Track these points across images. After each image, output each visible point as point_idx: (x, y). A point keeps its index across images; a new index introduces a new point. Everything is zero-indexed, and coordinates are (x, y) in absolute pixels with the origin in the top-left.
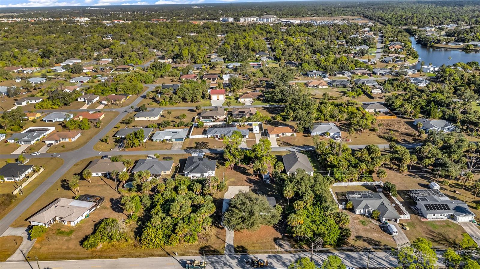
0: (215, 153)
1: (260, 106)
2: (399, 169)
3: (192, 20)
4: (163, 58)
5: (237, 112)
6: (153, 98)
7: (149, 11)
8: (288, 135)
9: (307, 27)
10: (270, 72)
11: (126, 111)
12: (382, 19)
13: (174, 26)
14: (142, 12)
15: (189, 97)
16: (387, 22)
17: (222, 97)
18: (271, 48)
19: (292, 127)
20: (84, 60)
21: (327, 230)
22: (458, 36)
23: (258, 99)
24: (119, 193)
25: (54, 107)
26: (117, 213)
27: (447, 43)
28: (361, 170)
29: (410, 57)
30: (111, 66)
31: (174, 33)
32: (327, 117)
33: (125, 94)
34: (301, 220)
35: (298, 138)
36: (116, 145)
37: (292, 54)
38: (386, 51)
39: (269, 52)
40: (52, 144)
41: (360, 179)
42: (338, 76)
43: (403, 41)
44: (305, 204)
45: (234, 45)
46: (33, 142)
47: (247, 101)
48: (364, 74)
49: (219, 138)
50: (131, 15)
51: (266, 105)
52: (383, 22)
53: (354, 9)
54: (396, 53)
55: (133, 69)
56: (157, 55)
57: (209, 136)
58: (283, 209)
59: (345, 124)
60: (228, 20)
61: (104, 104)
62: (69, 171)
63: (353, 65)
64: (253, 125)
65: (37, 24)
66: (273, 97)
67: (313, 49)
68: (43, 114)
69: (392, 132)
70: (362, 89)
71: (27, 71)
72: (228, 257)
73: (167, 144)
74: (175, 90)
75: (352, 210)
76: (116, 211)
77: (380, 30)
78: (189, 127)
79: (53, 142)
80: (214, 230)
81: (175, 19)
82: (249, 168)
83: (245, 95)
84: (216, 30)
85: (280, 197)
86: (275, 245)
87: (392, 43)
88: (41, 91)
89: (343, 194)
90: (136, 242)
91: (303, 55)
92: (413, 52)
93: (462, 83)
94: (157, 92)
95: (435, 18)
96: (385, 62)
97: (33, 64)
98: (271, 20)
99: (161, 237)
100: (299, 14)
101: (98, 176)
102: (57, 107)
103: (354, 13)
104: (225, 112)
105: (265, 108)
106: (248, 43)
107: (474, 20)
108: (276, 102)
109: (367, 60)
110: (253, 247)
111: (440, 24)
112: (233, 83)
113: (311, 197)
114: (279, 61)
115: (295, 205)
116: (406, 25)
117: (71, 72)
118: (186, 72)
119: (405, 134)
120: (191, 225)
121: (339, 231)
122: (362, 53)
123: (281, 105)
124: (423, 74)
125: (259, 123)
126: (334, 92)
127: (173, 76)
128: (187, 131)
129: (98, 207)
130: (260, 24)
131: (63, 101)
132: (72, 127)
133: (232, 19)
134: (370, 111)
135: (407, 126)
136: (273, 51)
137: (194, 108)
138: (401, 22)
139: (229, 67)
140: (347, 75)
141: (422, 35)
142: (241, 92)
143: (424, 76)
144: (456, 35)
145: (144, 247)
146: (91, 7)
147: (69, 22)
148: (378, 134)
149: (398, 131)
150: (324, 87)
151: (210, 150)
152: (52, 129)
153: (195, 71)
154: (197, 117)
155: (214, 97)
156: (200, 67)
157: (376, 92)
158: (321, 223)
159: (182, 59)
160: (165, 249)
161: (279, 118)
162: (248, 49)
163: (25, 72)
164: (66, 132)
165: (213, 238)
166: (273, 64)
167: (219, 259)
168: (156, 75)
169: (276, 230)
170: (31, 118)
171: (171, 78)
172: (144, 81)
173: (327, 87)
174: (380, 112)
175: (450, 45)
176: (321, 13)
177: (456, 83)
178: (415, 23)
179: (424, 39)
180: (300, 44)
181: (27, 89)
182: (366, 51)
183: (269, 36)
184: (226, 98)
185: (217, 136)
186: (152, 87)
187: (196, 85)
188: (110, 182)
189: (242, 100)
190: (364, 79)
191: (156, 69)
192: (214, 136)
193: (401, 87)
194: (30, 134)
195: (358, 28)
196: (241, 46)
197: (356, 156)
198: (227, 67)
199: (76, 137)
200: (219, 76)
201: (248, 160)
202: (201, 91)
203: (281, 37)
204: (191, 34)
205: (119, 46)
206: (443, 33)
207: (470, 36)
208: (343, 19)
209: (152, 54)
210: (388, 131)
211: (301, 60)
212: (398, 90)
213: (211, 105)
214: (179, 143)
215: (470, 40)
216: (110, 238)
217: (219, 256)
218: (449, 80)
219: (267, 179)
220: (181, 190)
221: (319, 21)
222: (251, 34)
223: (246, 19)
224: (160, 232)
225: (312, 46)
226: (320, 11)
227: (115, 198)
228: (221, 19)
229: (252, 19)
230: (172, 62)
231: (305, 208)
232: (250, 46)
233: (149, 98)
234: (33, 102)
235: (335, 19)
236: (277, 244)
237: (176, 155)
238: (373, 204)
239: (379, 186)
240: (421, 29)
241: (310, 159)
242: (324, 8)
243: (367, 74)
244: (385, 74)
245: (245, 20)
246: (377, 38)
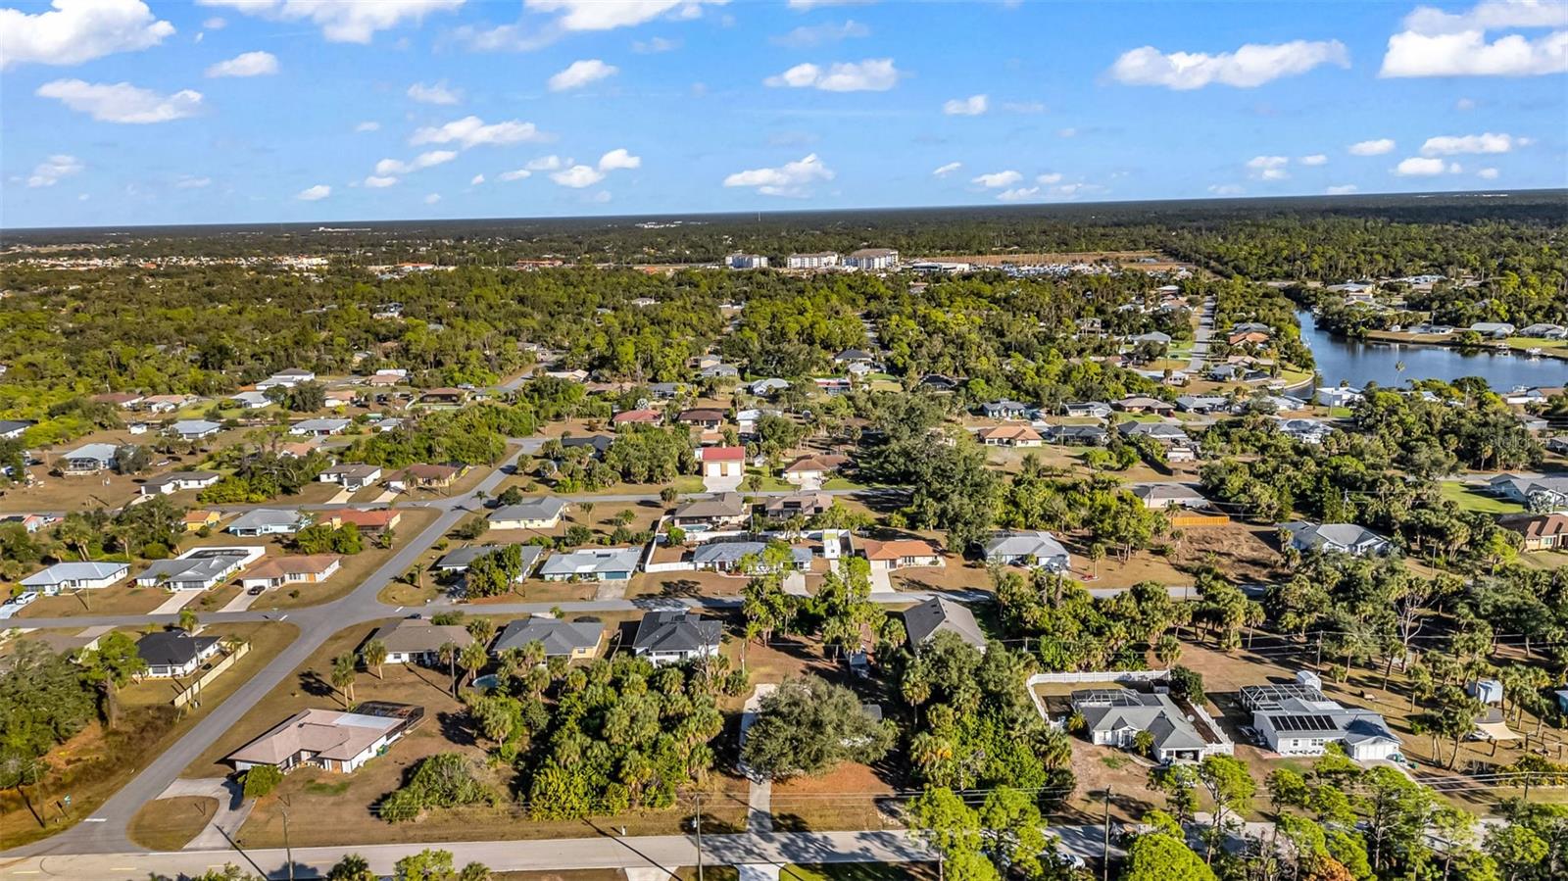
0: (714, 608)
1: (846, 492)
2: (1218, 643)
3: (641, 262)
4: (559, 366)
5: (779, 506)
6: (537, 473)
7: (509, 235)
8: (923, 562)
9: (991, 283)
10: (875, 405)
11: (460, 508)
12: (1219, 259)
13: (588, 278)
14: (484, 239)
15: (640, 469)
16: (1235, 267)
17: (735, 469)
18: (880, 340)
19: (933, 543)
20: (323, 373)
21: (1013, 770)
22: (1442, 306)
23: (840, 472)
24: (462, 701)
25: (254, 497)
26: (460, 746)
27: (1405, 327)
28: (1112, 642)
29: (1290, 366)
30: (407, 390)
31: (588, 300)
32: (1035, 519)
33: (457, 463)
34: (947, 747)
35: (952, 571)
36: (440, 591)
37: (940, 355)
38: (1220, 348)
39: (873, 350)
40: (262, 588)
41: (1110, 665)
42: (1073, 414)
43: (1272, 321)
44: (958, 714)
45: (768, 331)
46: (208, 585)
47: (807, 480)
48: (1149, 409)
49: (729, 572)
50: (454, 248)
51: (862, 489)
52: (1220, 267)
53: (1136, 231)
54: (1250, 354)
55: (474, 398)
56: (542, 361)
57: (701, 565)
58: (901, 732)
59: (1083, 537)
60: (750, 263)
61: (396, 490)
62: (319, 651)
63: (1120, 386)
64: (825, 537)
65: (166, 275)
66: (881, 467)
67: (1003, 343)
68: (225, 516)
69: (1212, 557)
70: (1140, 449)
71: (161, 406)
72: (755, 838)
73: (581, 586)
74: (598, 450)
75: (1084, 734)
76: (455, 742)
77: (1210, 292)
78: (644, 543)
79: (266, 583)
80: (720, 781)
81: (590, 259)
82: (812, 643)
83: (802, 463)
84: (715, 290)
85: (895, 706)
86: (879, 813)
87: (1241, 326)
88: (211, 458)
89: (1063, 700)
90: (515, 808)
91: (973, 358)
92: (1299, 351)
93: (1426, 433)
94: (546, 456)
95: (1379, 257)
96: (1215, 378)
97: (177, 385)
98: (880, 263)
99: (581, 792)
100: (968, 247)
101: (398, 661)
102: (263, 498)
103: (1134, 242)
104: (745, 505)
105: (859, 497)
106: (811, 326)
107: (1494, 263)
108: (889, 479)
109: (1160, 374)
110: (821, 816)
111: (1392, 275)
112: (768, 432)
113: (973, 696)
114: (901, 376)
115: (932, 716)
116: (1288, 276)
117: (290, 408)
118: (627, 403)
119: (1247, 562)
120: (660, 762)
121: (1044, 777)
122: (1150, 354)
123: (904, 490)
124: (1320, 410)
125: (841, 532)
126: (1058, 458)
127: (590, 415)
128: (639, 553)
129: (408, 732)
130: (848, 275)
131: (282, 480)
132: (314, 546)
133: (764, 262)
134: (1155, 503)
135: (1257, 543)
136: (885, 347)
137: (657, 498)
138: (1275, 269)
139: (756, 390)
140: (1099, 412)
141: (1331, 304)
142: (790, 455)
143: (1325, 415)
144: (1436, 305)
145: (536, 816)
146: (327, 225)
147: (268, 268)
148: (1175, 562)
149: (1229, 555)
150: (1031, 444)
151: (702, 599)
152: (256, 552)
153: (655, 403)
154: (664, 518)
155: (712, 469)
156: (669, 392)
157: (1180, 456)
158: (997, 756)
159: (616, 369)
160: (593, 822)
161: (897, 520)
162: (812, 343)
163: (154, 408)
164: (296, 558)
165: (717, 796)
166: (883, 384)
167: (734, 841)
168: (542, 413)
169: (883, 780)
170: (194, 527)
171: (586, 421)
172: (507, 429)
173: (1039, 443)
174: (1183, 506)
175: (1414, 333)
176: (1033, 243)
177: (1407, 432)
178: (1316, 273)
179: (1336, 317)
180: (965, 329)
181: (169, 452)
182: (1159, 348)
183: (874, 306)
184: (747, 472)
185: (722, 565)
186: (531, 445)
187: (660, 437)
188: (433, 675)
189: (792, 476)
190: (1147, 422)
191: (541, 397)
192: (714, 566)
193: (1253, 445)
194: (202, 562)
195: (1143, 285)
196: (792, 335)
197: (1104, 610)
198: (750, 390)
199: (329, 572)
200: (726, 416)
201: (808, 622)
202: (675, 452)
203: (909, 310)
204: (641, 303)
205: (426, 334)
206: (1398, 300)
207: (1476, 308)
208: (1102, 260)
209: (527, 358)
210: (1202, 554)
211: (967, 371)
212: (1243, 451)
213: (703, 489)
214: (616, 585)
215: (1474, 320)
216: (451, 796)
217: (734, 836)
218: (1389, 425)
219: (862, 666)
220: (629, 687)
221: (1028, 265)
222: (819, 300)
223: (807, 260)
224: (578, 780)
225: (1001, 334)
226: (1033, 237)
227: (449, 712)
228: (729, 260)
229: (825, 260)
230: (586, 380)
231: (958, 721)
232: (818, 335)
233: (526, 474)
234: (193, 485)
235: (1077, 258)
236: (883, 811)
237: (610, 613)
238: (1139, 718)
239: (1160, 682)
240: (1334, 288)
241: (979, 620)
242: (1045, 227)
243: (1160, 411)
244: (1212, 410)
245: (803, 262)
246: (1197, 314)
